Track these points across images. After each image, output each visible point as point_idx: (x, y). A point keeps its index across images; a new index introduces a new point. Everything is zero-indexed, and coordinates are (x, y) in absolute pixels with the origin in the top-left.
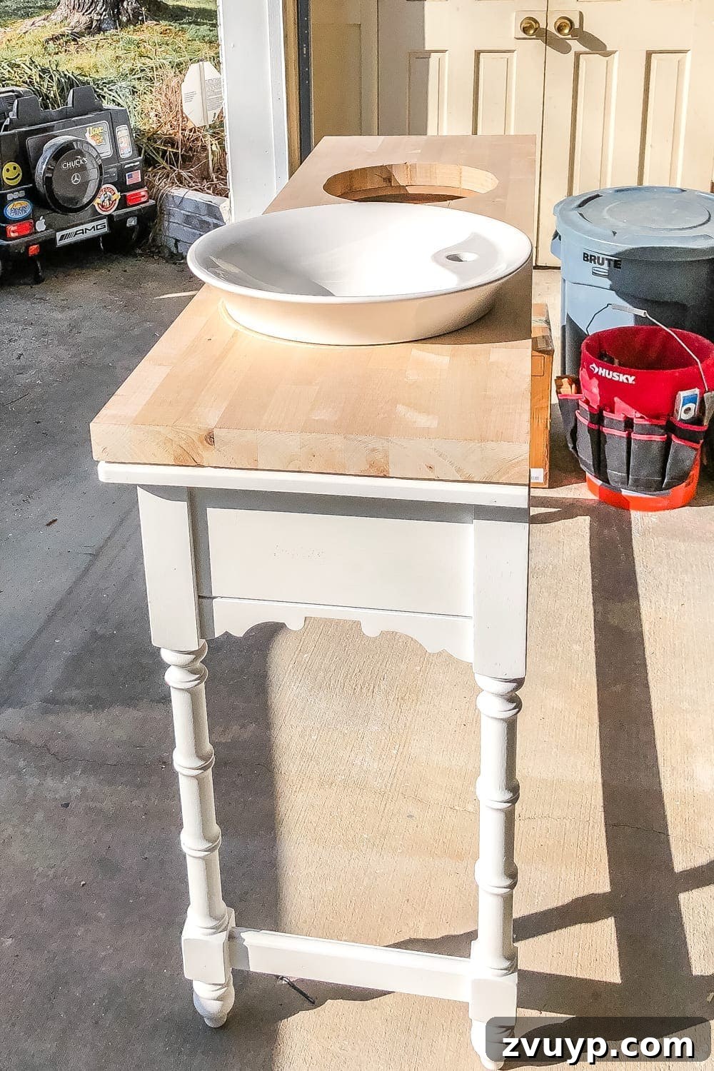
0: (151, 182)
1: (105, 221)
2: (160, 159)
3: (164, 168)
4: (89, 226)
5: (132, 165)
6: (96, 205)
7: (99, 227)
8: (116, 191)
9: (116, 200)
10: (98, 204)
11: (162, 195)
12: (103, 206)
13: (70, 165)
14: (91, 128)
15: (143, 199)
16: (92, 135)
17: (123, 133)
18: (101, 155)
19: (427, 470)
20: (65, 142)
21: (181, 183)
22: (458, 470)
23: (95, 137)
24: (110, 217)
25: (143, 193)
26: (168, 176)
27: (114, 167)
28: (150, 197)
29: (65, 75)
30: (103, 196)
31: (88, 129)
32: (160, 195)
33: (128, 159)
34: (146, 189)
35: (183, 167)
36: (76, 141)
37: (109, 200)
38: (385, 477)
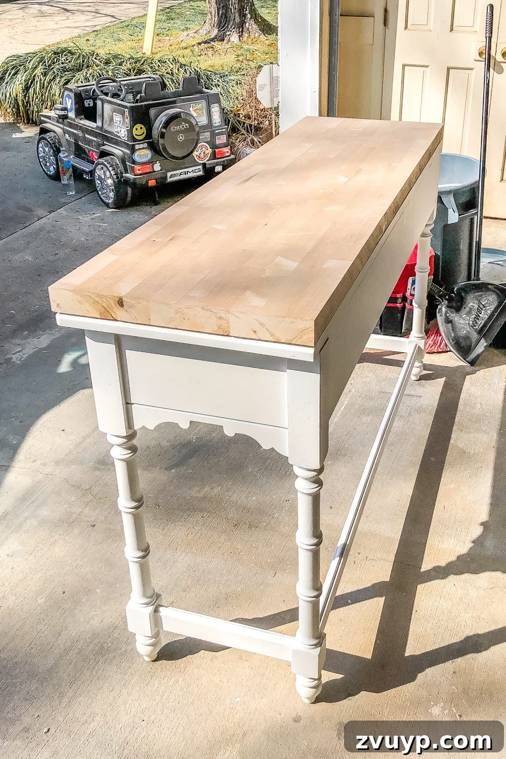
0: (234, 143)
1: (201, 167)
2: (241, 128)
3: (243, 134)
4: (190, 169)
5: (220, 131)
6: (195, 157)
7: (196, 171)
8: (209, 147)
9: (208, 153)
10: (196, 155)
11: (240, 153)
12: (199, 157)
13: (177, 128)
14: (194, 104)
15: (227, 154)
16: (194, 109)
17: (215, 109)
18: (199, 123)
19: (253, 333)
20: (174, 113)
21: (253, 145)
22: (272, 335)
23: (197, 112)
24: (204, 165)
25: (227, 150)
26: (245, 140)
27: (209, 131)
28: (232, 153)
29: (195, 69)
30: (200, 150)
31: (192, 105)
32: (239, 152)
33: (218, 126)
34: (229, 147)
35: (256, 135)
36: (182, 112)
37: (204, 153)
38: (227, 336)
